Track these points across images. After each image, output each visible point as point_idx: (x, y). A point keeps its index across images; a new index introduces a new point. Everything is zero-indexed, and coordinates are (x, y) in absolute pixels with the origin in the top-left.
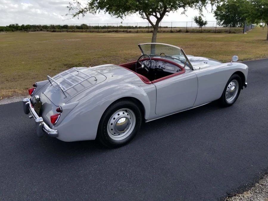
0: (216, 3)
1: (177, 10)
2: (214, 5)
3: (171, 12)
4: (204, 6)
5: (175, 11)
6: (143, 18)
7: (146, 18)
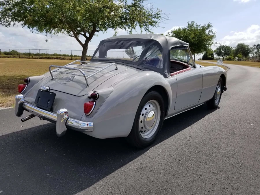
0: (144, 25)
1: (107, 31)
2: (143, 28)
3: (100, 32)
4: (133, 29)
5: (105, 32)
6: (70, 36)
7: (73, 36)
